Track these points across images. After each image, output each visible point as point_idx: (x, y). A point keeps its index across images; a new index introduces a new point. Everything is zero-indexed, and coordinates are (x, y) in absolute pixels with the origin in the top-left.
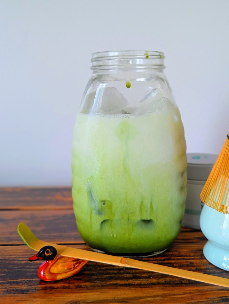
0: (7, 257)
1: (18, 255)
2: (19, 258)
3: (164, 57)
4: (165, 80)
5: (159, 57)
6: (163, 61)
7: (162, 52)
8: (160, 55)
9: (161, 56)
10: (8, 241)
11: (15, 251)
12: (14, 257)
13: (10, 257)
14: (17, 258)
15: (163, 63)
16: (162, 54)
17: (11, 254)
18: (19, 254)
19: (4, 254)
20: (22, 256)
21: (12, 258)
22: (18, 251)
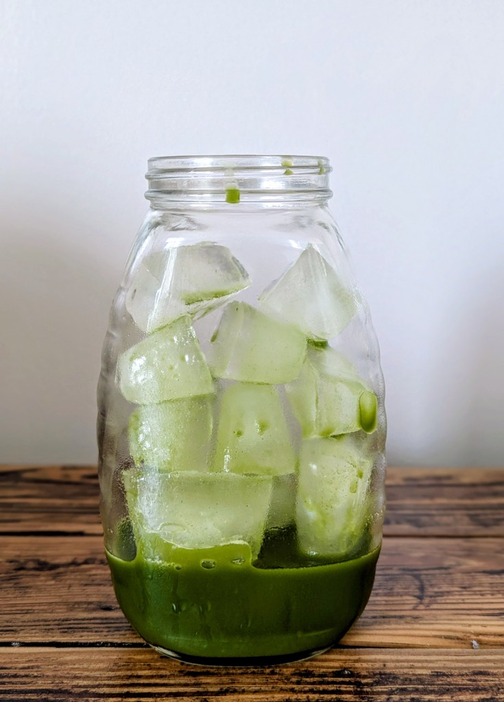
0: (67, 684)
1: (96, 678)
2: (98, 686)
3: (329, 170)
4: (331, 228)
5: (317, 170)
6: (326, 180)
7: (325, 156)
8: (319, 166)
9: (322, 168)
10: (65, 631)
11: (85, 666)
12: (85, 683)
13: (76, 682)
14: (93, 687)
15: (327, 184)
16: (324, 162)
17: (77, 673)
18: (97, 674)
19: (59, 673)
20: (107, 682)
21: (80, 687)
22: (92, 666)
